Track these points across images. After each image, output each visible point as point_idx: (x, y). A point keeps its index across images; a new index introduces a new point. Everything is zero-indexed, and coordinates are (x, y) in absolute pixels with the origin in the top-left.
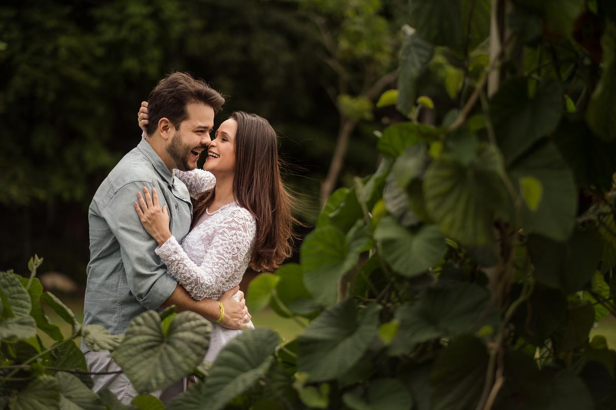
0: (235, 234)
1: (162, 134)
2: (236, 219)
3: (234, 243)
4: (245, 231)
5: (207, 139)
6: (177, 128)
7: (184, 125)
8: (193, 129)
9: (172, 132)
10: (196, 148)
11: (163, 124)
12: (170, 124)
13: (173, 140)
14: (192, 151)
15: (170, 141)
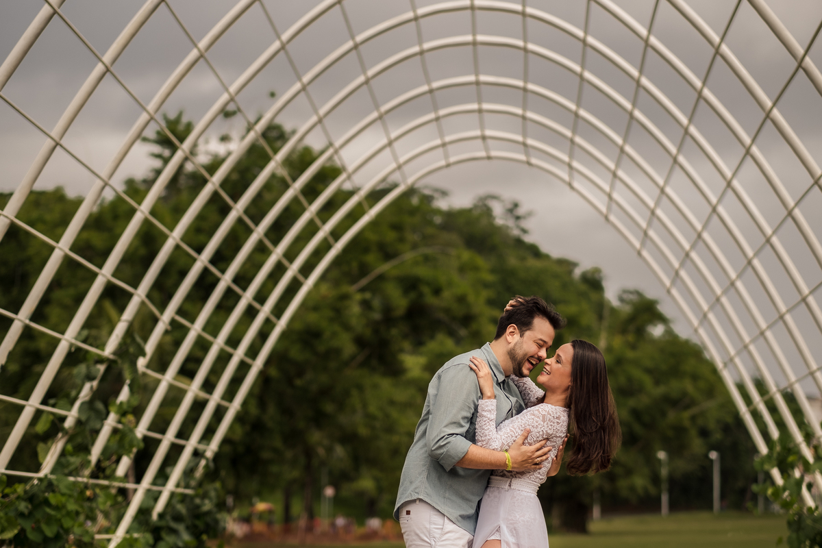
0: (533, 419)
1: (508, 338)
2: (540, 410)
3: (529, 425)
4: (544, 422)
5: (543, 353)
6: (522, 336)
7: (528, 333)
8: (535, 339)
9: (517, 337)
10: (532, 357)
11: (511, 330)
12: (517, 331)
13: (515, 345)
14: (528, 360)
15: (511, 345)
